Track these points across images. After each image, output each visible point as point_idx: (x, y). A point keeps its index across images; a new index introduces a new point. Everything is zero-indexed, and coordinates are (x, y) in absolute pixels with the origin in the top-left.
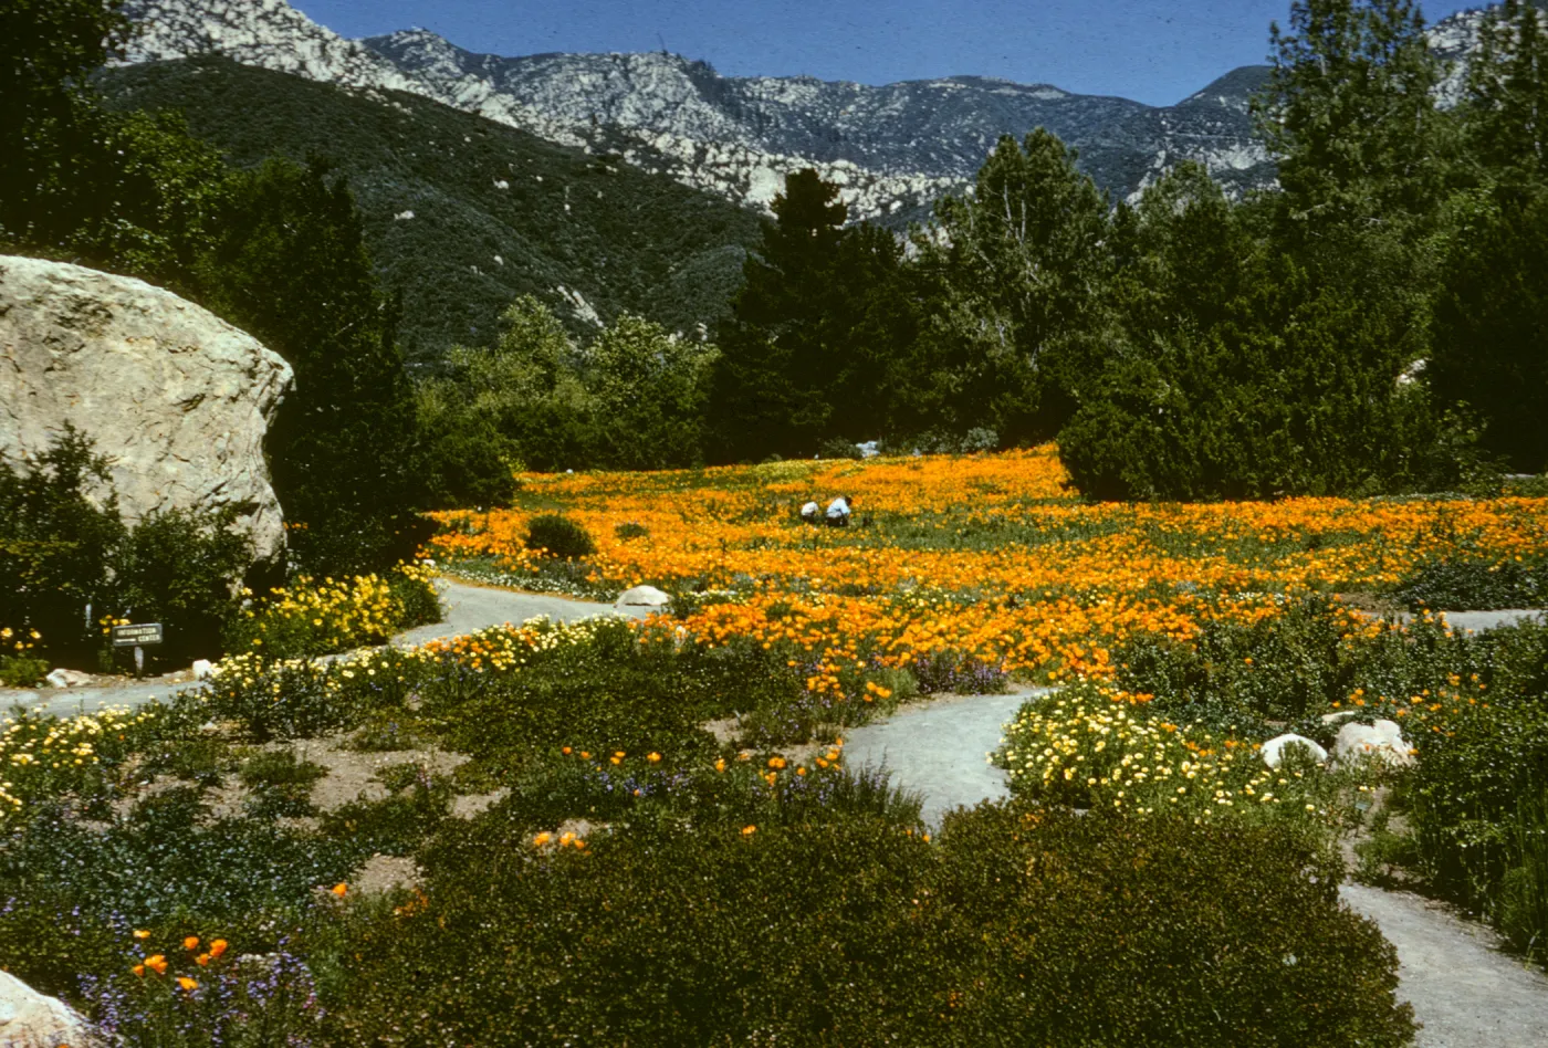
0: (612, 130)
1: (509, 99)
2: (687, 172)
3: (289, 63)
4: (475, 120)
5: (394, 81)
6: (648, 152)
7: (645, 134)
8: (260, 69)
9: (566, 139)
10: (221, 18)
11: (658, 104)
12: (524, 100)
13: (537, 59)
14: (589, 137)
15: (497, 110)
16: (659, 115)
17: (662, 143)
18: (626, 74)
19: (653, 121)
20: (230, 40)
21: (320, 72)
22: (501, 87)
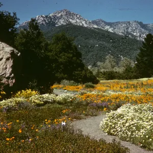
0: (127, 32)
1: (112, 28)
2: (138, 38)
3: (81, 24)
4: (107, 31)
5: (96, 26)
6: (132, 35)
7: (132, 33)
8: (77, 25)
9: (121, 34)
10: (72, 19)
11: (134, 28)
12: (114, 29)
13: (117, 22)
14: (124, 34)
15: (110, 30)
16: (135, 30)
17: (135, 34)
18: (129, 24)
19: (133, 31)
20: (73, 22)
21: (85, 26)
22: (111, 27)
